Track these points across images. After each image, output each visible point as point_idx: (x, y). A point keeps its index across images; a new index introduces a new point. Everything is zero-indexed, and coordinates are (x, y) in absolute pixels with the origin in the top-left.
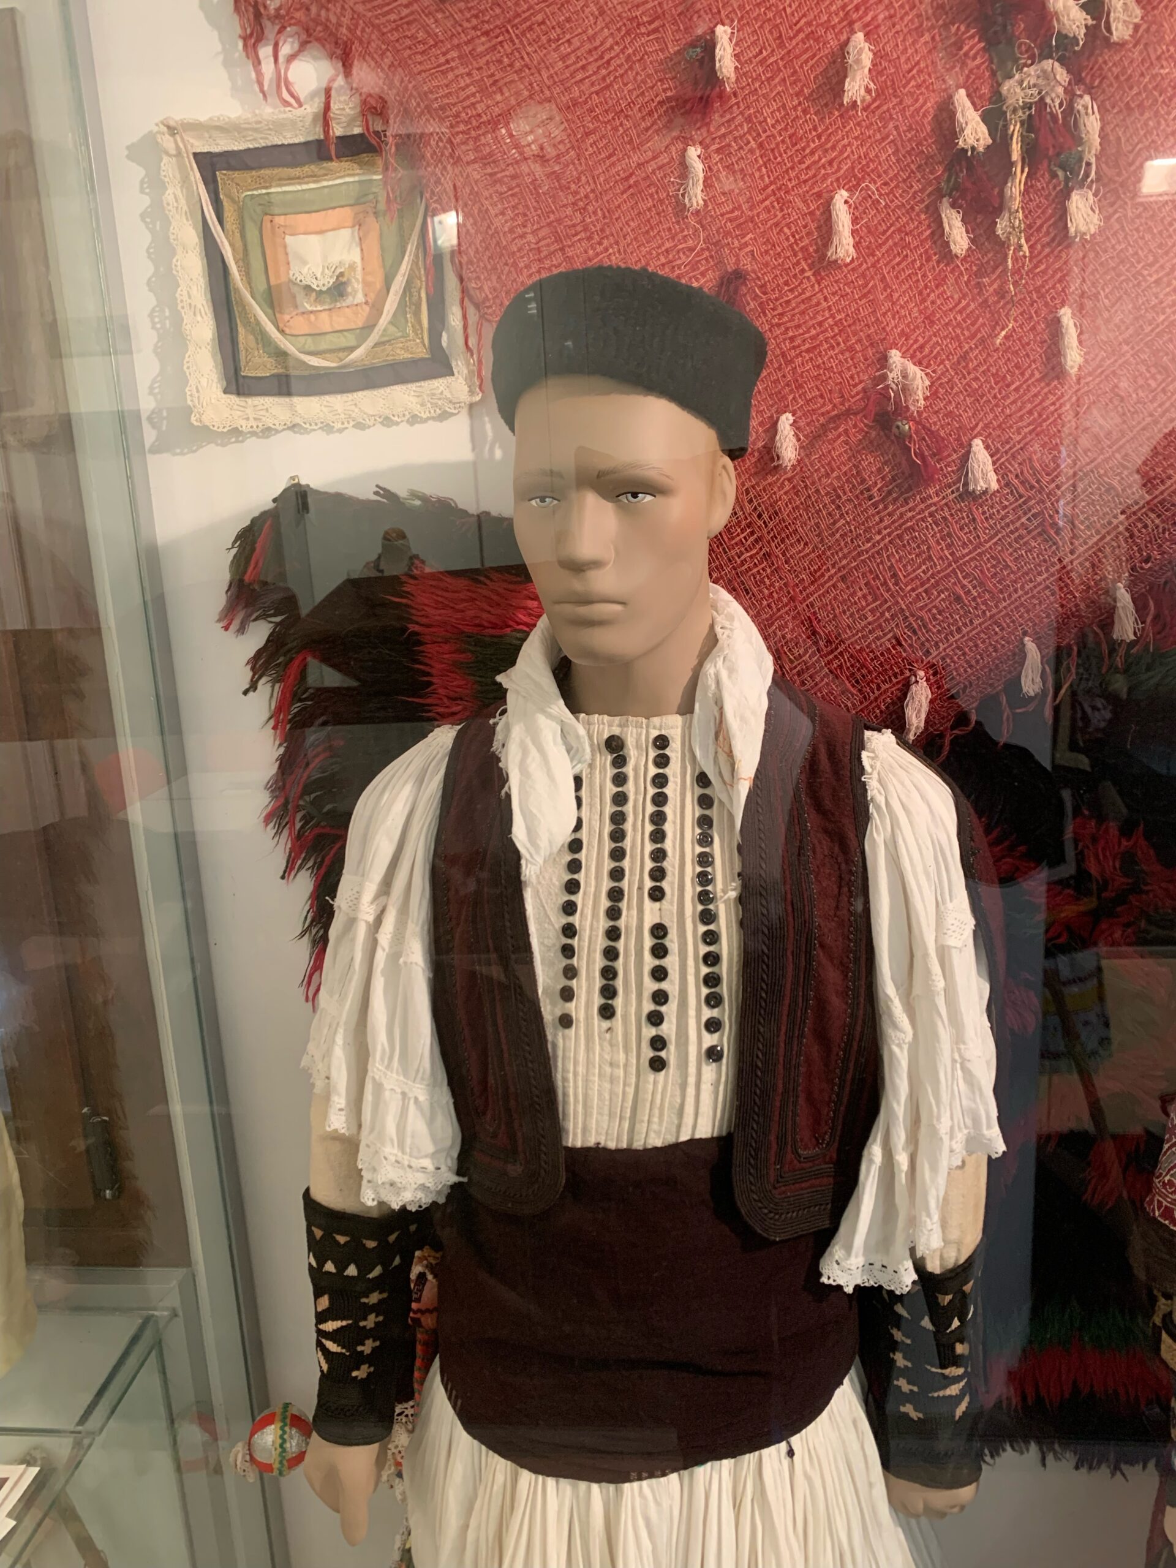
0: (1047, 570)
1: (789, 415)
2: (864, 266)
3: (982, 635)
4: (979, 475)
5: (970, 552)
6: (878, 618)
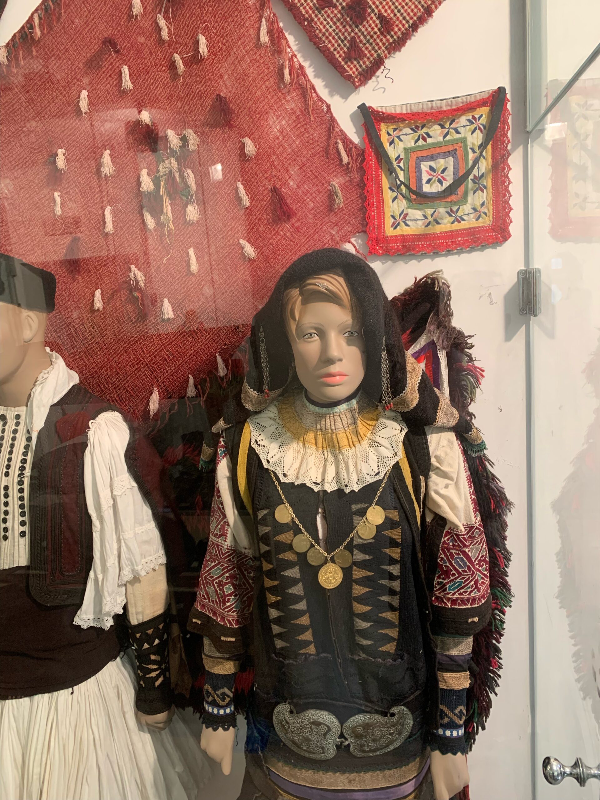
0: (194, 349)
1: (99, 290)
3: (175, 374)
4: (166, 312)
5: (168, 342)
6: (139, 367)
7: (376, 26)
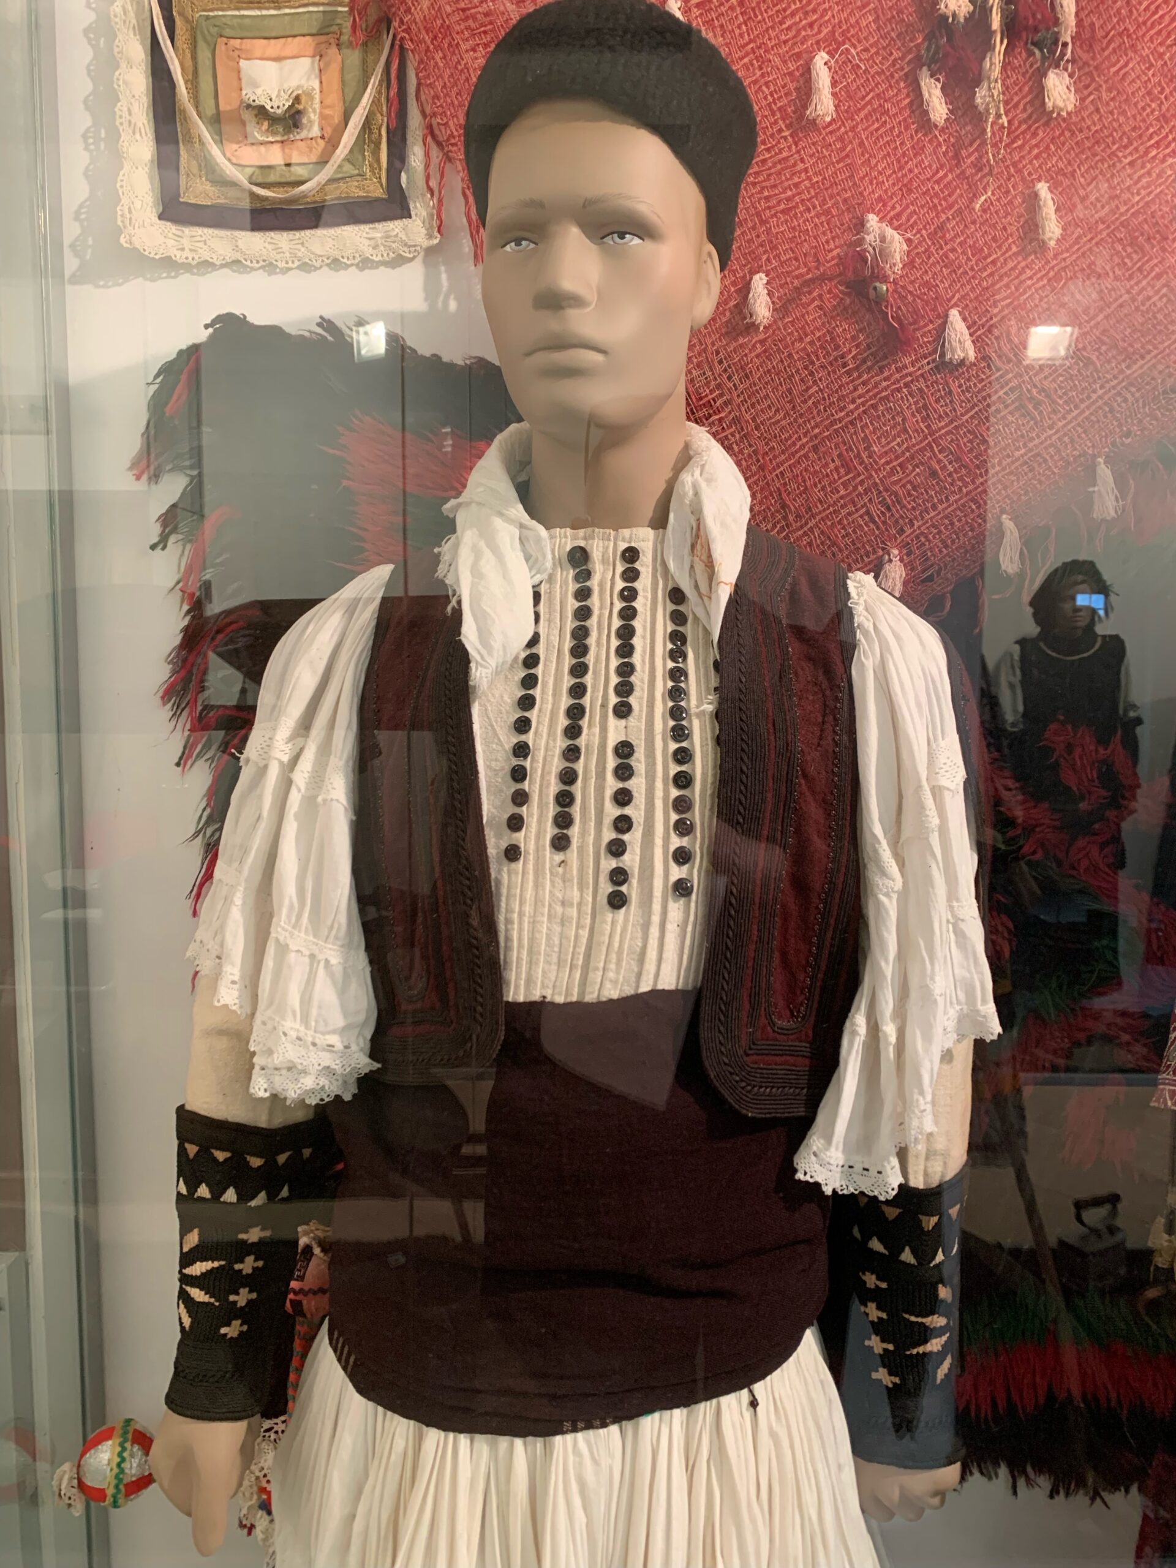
0: (1025, 445)
1: (763, 275)
2: (843, 129)
3: (959, 513)
4: (956, 344)
5: (946, 425)
6: (850, 493)
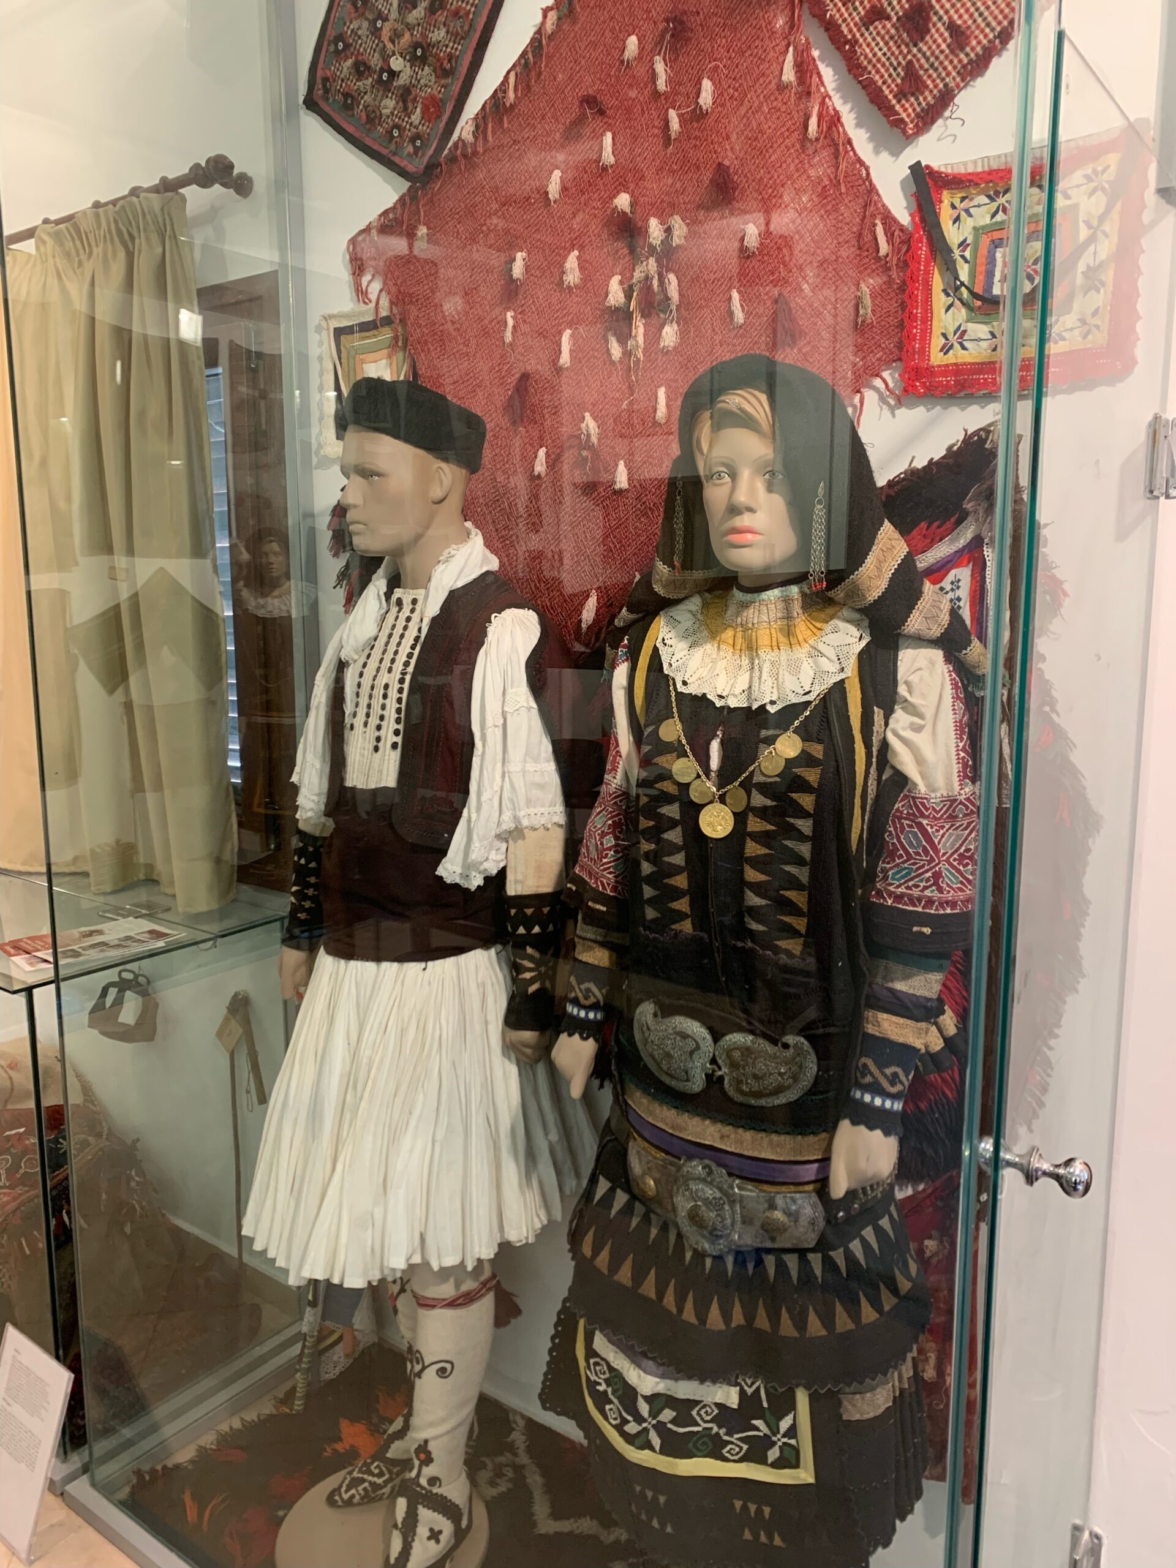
1: (543, 448)
3: (620, 570)
4: (619, 480)
5: (617, 524)
7: (945, 40)
